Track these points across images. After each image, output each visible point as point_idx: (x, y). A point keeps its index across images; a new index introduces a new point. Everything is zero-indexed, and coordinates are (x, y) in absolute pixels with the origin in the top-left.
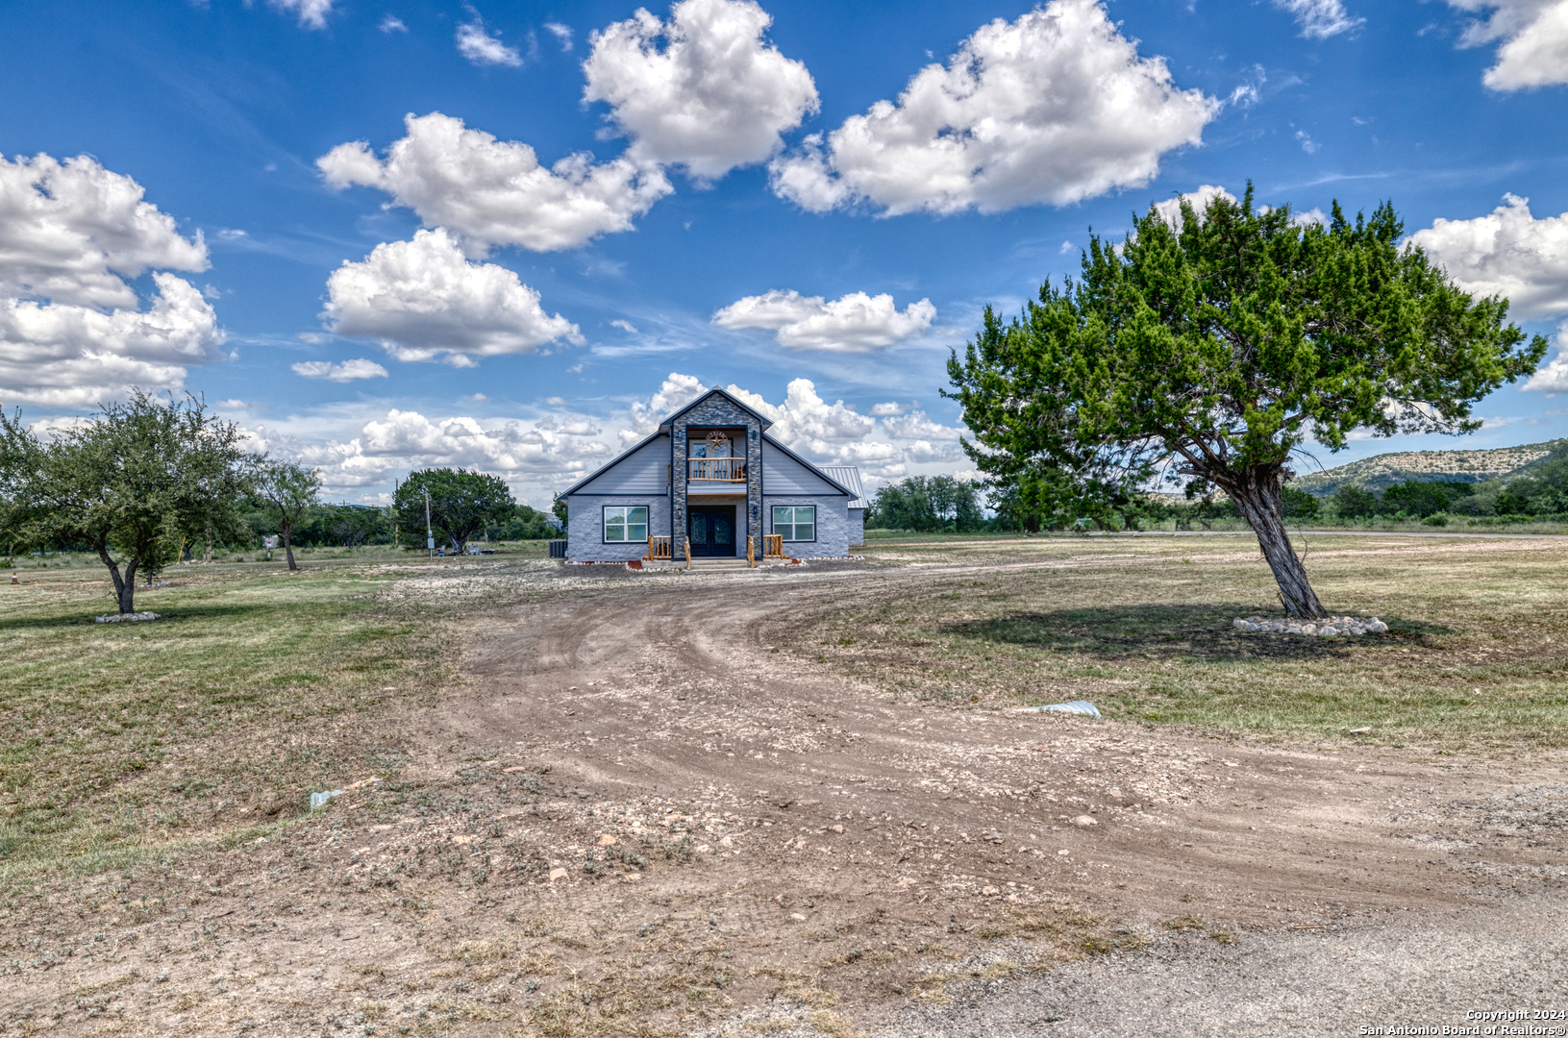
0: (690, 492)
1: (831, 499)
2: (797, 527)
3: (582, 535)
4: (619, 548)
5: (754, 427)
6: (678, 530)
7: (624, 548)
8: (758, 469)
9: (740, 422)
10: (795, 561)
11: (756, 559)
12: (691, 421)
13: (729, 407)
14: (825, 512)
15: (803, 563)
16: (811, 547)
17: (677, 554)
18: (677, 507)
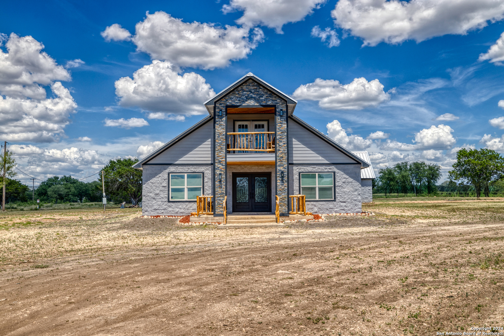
0: (229, 160)
1: (346, 166)
2: (321, 189)
3: (152, 195)
4: (181, 205)
5: (281, 107)
6: (218, 190)
7: (184, 205)
8: (285, 140)
9: (270, 103)
10: (317, 217)
11: (282, 215)
12: (229, 102)
13: (261, 91)
14: (341, 176)
15: (323, 218)
16: (331, 205)
17: (218, 211)
18: (218, 172)
